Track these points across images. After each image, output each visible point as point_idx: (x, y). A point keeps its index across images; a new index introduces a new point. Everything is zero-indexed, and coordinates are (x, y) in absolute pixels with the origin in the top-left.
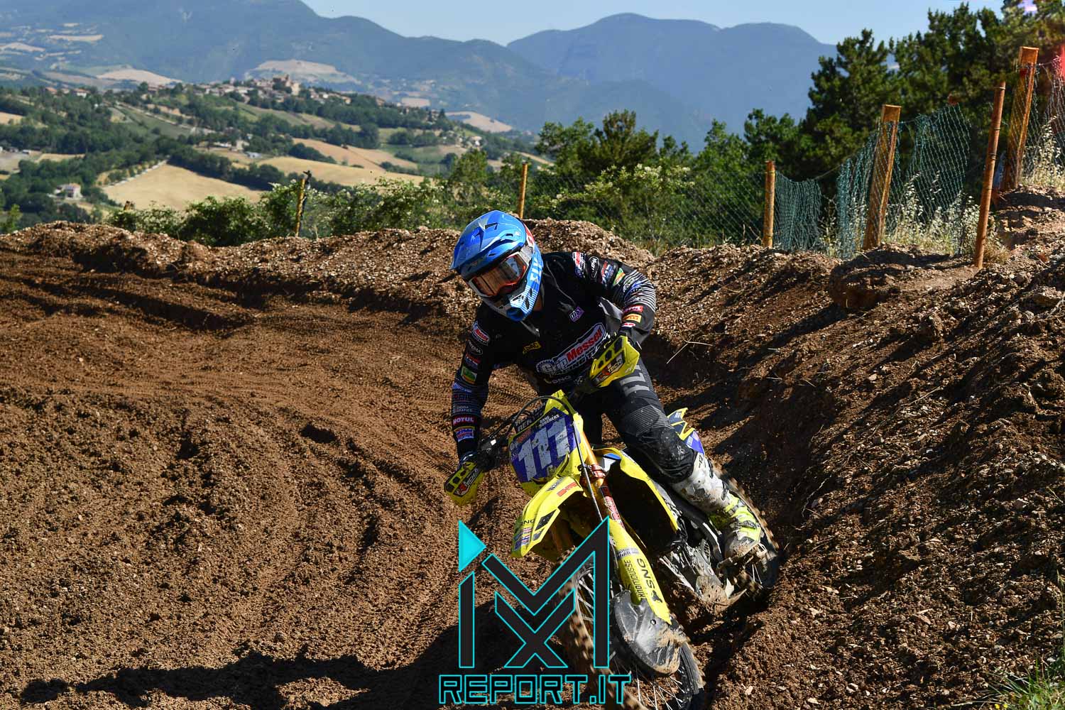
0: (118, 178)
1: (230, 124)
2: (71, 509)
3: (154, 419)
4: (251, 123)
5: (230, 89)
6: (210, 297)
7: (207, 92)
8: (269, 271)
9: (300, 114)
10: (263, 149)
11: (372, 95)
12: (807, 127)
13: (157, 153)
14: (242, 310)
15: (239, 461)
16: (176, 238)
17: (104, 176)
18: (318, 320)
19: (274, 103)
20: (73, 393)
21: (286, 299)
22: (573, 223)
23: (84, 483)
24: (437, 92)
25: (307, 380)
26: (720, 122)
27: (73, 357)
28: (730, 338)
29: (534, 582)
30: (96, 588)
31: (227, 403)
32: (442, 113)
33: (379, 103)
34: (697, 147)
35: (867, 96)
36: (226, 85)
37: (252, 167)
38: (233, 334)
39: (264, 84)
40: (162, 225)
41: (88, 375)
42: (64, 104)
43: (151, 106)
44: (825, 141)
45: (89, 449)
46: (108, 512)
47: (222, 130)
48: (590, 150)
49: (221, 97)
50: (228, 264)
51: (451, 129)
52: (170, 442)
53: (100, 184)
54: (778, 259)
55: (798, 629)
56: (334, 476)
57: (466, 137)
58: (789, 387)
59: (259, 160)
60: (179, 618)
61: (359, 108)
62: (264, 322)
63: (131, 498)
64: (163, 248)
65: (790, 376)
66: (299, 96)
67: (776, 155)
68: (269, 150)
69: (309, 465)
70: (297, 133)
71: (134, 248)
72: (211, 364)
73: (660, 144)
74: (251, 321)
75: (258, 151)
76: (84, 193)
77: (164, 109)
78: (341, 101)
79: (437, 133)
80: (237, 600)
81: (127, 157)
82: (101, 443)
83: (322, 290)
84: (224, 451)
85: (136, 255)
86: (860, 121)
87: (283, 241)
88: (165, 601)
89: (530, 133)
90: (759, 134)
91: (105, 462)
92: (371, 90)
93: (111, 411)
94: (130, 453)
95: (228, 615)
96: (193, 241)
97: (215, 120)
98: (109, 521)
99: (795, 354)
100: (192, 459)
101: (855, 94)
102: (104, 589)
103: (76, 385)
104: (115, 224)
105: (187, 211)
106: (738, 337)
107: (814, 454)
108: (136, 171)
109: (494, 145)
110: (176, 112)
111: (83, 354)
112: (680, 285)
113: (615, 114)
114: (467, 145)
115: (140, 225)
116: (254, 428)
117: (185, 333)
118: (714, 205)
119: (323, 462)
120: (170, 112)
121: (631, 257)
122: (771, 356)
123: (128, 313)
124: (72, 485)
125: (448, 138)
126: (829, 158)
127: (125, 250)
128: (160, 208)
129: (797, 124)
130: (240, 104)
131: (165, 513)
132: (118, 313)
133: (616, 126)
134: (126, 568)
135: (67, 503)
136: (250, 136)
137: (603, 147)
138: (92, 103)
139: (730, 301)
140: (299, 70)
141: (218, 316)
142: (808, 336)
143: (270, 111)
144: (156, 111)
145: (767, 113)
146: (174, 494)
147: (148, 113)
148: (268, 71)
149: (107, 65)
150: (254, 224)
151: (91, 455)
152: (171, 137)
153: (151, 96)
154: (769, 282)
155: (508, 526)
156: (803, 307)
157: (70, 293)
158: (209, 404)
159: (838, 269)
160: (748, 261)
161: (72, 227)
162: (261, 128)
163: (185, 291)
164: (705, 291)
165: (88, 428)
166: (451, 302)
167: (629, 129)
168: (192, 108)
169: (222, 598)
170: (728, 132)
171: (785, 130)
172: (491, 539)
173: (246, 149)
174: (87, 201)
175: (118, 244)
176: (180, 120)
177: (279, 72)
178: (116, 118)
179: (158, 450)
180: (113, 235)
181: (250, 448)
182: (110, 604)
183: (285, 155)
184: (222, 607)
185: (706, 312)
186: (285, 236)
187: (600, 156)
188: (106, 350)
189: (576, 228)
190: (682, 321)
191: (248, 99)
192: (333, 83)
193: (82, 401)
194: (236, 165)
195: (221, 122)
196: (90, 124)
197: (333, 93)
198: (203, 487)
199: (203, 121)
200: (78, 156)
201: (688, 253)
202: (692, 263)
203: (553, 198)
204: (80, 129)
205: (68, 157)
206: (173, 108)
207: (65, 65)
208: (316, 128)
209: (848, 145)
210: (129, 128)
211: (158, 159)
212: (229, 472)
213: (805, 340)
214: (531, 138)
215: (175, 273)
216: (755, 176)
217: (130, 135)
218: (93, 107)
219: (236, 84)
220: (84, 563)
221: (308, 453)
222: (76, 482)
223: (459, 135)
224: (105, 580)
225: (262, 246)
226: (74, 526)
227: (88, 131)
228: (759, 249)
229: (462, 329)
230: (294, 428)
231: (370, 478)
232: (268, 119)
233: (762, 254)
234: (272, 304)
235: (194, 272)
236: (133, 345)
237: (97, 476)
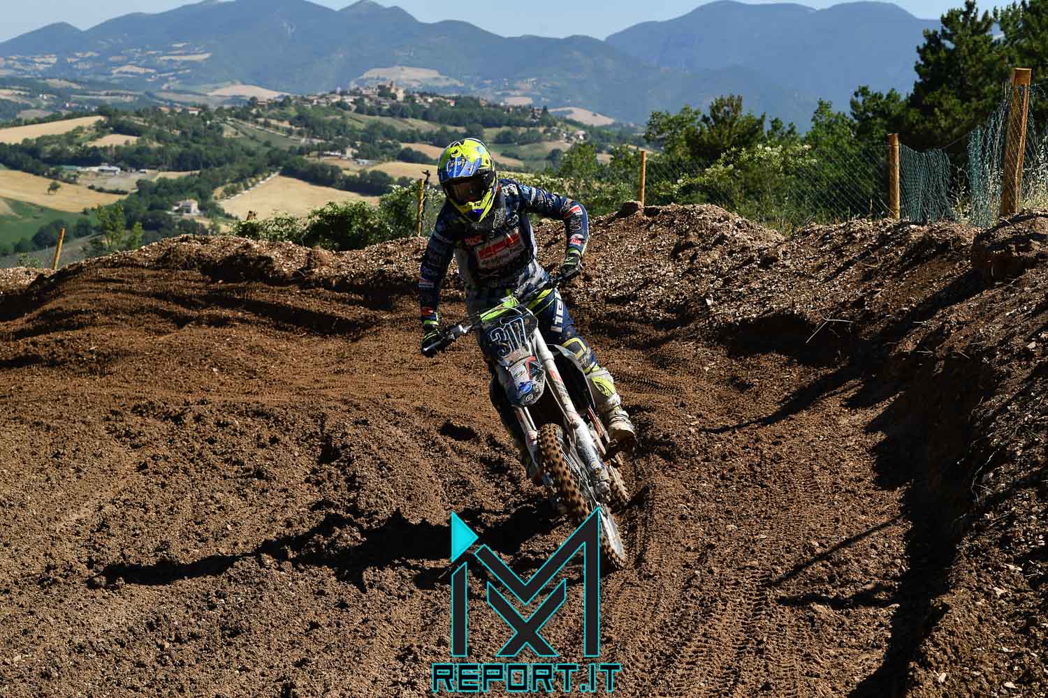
0: (234, 192)
1: (338, 133)
2: (219, 519)
3: (293, 425)
4: (360, 131)
5: (337, 99)
6: (338, 301)
7: (315, 103)
8: (395, 272)
9: (406, 120)
10: (372, 155)
11: (475, 96)
12: (914, 101)
13: (269, 165)
14: (370, 313)
15: (381, 463)
16: (301, 245)
17: (219, 191)
18: (447, 318)
19: (380, 109)
20: (210, 403)
21: (413, 300)
22: (698, 207)
23: (230, 492)
24: (539, 90)
25: (440, 378)
26: (826, 101)
27: (206, 367)
28: (871, 314)
29: (697, 572)
30: (252, 599)
31: (362, 405)
32: (545, 109)
33: (483, 103)
34: (805, 127)
35: (974, 66)
36: (333, 95)
37: (363, 173)
38: (362, 337)
39: (369, 92)
40: (286, 233)
41: (222, 384)
42: (177, 124)
43: (261, 120)
44: (934, 114)
45: (231, 458)
46: (256, 520)
47: (331, 139)
48: (697, 136)
49: (329, 108)
50: (354, 267)
51: (555, 125)
52: (311, 446)
53: (216, 198)
54: (914, 231)
55: (984, 611)
56: (477, 473)
57: (570, 132)
58: (941, 359)
59: (368, 166)
60: (338, 625)
61: (464, 110)
62: (393, 323)
63: (278, 505)
64: (289, 255)
65: (941, 348)
66: (404, 102)
67: (885, 131)
68: (378, 156)
69: (451, 463)
70: (405, 137)
71: (260, 257)
72: (343, 367)
73: (767, 127)
74: (379, 322)
75: (367, 158)
76: (201, 208)
77: (274, 122)
78: (446, 104)
79: (541, 130)
80: (396, 604)
81: (241, 171)
82: (243, 452)
83: (449, 288)
84: (366, 453)
85: (263, 263)
86: (968, 92)
87: (407, 242)
88: (323, 608)
89: (632, 125)
90: (865, 110)
91: (248, 470)
92: (474, 91)
93: (249, 419)
94: (272, 460)
95: (388, 620)
96: (318, 246)
97: (324, 129)
98: (258, 529)
99: (943, 326)
100: (335, 463)
101: (962, 65)
102: (261, 599)
103: (211, 395)
104: (240, 234)
105: (309, 217)
106: (879, 312)
107: (978, 427)
108: (250, 184)
109: (598, 138)
110: (286, 124)
111: (216, 364)
112: (813, 263)
113: (722, 100)
114: (572, 140)
115: (264, 234)
116: (393, 429)
117: (315, 338)
118: (825, 184)
119: (465, 459)
120: (280, 124)
121: (759, 238)
122: (918, 329)
123: (258, 322)
124: (218, 495)
125: (553, 134)
126: (939, 130)
127: (252, 260)
128: (284, 216)
129: (903, 98)
130: (347, 113)
131: (313, 519)
132: (249, 322)
133: (722, 111)
134: (280, 577)
135: (214, 513)
136: (359, 144)
137: (710, 133)
138: (205, 120)
139: (868, 276)
140: (403, 77)
141: (346, 319)
142: (955, 307)
143: (377, 118)
144: (266, 124)
145: (873, 90)
146: (320, 500)
147: (258, 127)
148: (372, 79)
149: (216, 83)
150: (376, 226)
151: (234, 463)
152: (284, 148)
153: (260, 110)
154: (907, 255)
155: (662, 515)
156: (945, 277)
157: (200, 305)
158: (345, 407)
159: (979, 237)
160: (882, 234)
161: (198, 240)
162: (369, 136)
163: (313, 296)
164: (840, 268)
165: (228, 437)
166: (579, 292)
167: (736, 113)
168: (301, 119)
169: (380, 603)
170: (834, 110)
171: (892, 105)
172: (646, 531)
173: (355, 157)
174: (205, 216)
175: (243, 253)
176: (290, 132)
177: (384, 79)
178: (228, 133)
179: (299, 456)
180: (238, 245)
181: (390, 449)
182: (268, 615)
183: (393, 161)
184: (381, 612)
185: (844, 289)
186: (408, 237)
187: (709, 141)
188: (238, 359)
189: (701, 212)
190: (819, 299)
191: (354, 107)
192: (437, 87)
193: (219, 411)
194: (346, 173)
195: (329, 131)
196: (203, 141)
197: (437, 96)
198: (349, 490)
199: (312, 131)
200: (193, 172)
201: (818, 230)
202: (823, 240)
203: (673, 183)
204: (194, 145)
205: (183, 174)
206: (282, 121)
207: (176, 85)
208: (422, 132)
209: (957, 117)
210: (242, 142)
211: (271, 171)
212: (373, 474)
213: (951, 311)
214: (634, 130)
215: (302, 280)
216: (865, 152)
217: (242, 150)
218: (205, 125)
219: (342, 94)
220: (239, 573)
221: (449, 452)
222: (222, 492)
223: (563, 130)
224: (260, 590)
225: (386, 248)
226: (224, 536)
227: (202, 148)
228: (891, 222)
229: (592, 319)
230: (432, 427)
231: (515, 473)
232: (375, 126)
233: (897, 227)
234: (400, 305)
235: (320, 277)
236: (265, 353)
237: (242, 484)
